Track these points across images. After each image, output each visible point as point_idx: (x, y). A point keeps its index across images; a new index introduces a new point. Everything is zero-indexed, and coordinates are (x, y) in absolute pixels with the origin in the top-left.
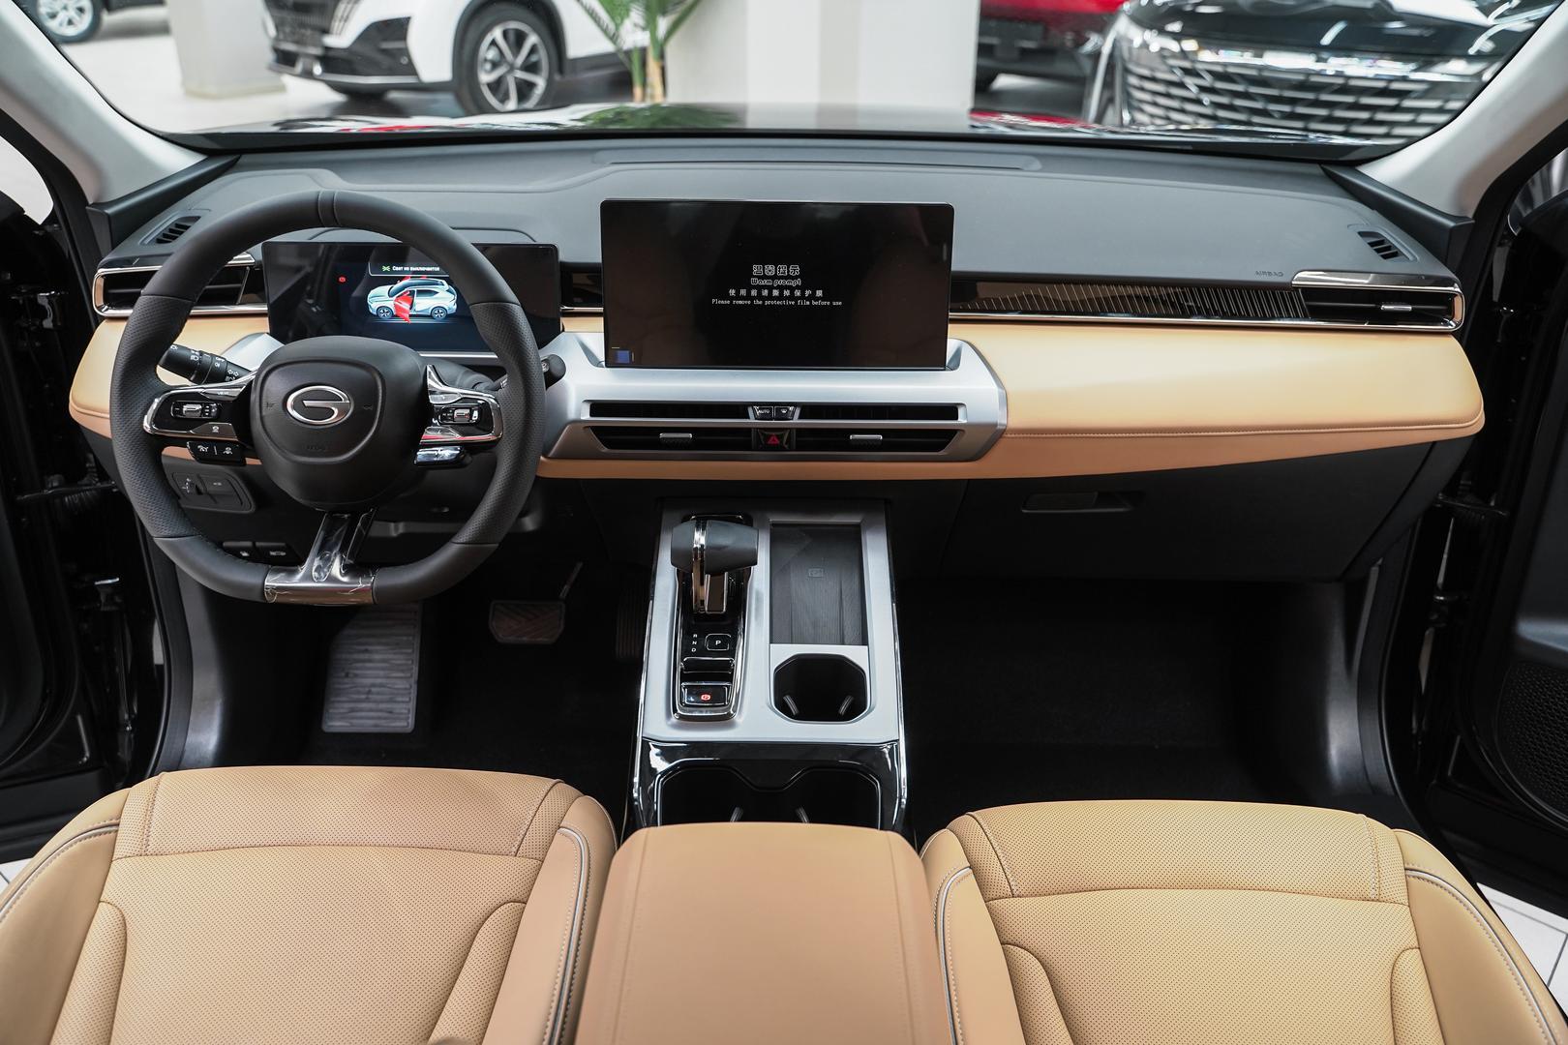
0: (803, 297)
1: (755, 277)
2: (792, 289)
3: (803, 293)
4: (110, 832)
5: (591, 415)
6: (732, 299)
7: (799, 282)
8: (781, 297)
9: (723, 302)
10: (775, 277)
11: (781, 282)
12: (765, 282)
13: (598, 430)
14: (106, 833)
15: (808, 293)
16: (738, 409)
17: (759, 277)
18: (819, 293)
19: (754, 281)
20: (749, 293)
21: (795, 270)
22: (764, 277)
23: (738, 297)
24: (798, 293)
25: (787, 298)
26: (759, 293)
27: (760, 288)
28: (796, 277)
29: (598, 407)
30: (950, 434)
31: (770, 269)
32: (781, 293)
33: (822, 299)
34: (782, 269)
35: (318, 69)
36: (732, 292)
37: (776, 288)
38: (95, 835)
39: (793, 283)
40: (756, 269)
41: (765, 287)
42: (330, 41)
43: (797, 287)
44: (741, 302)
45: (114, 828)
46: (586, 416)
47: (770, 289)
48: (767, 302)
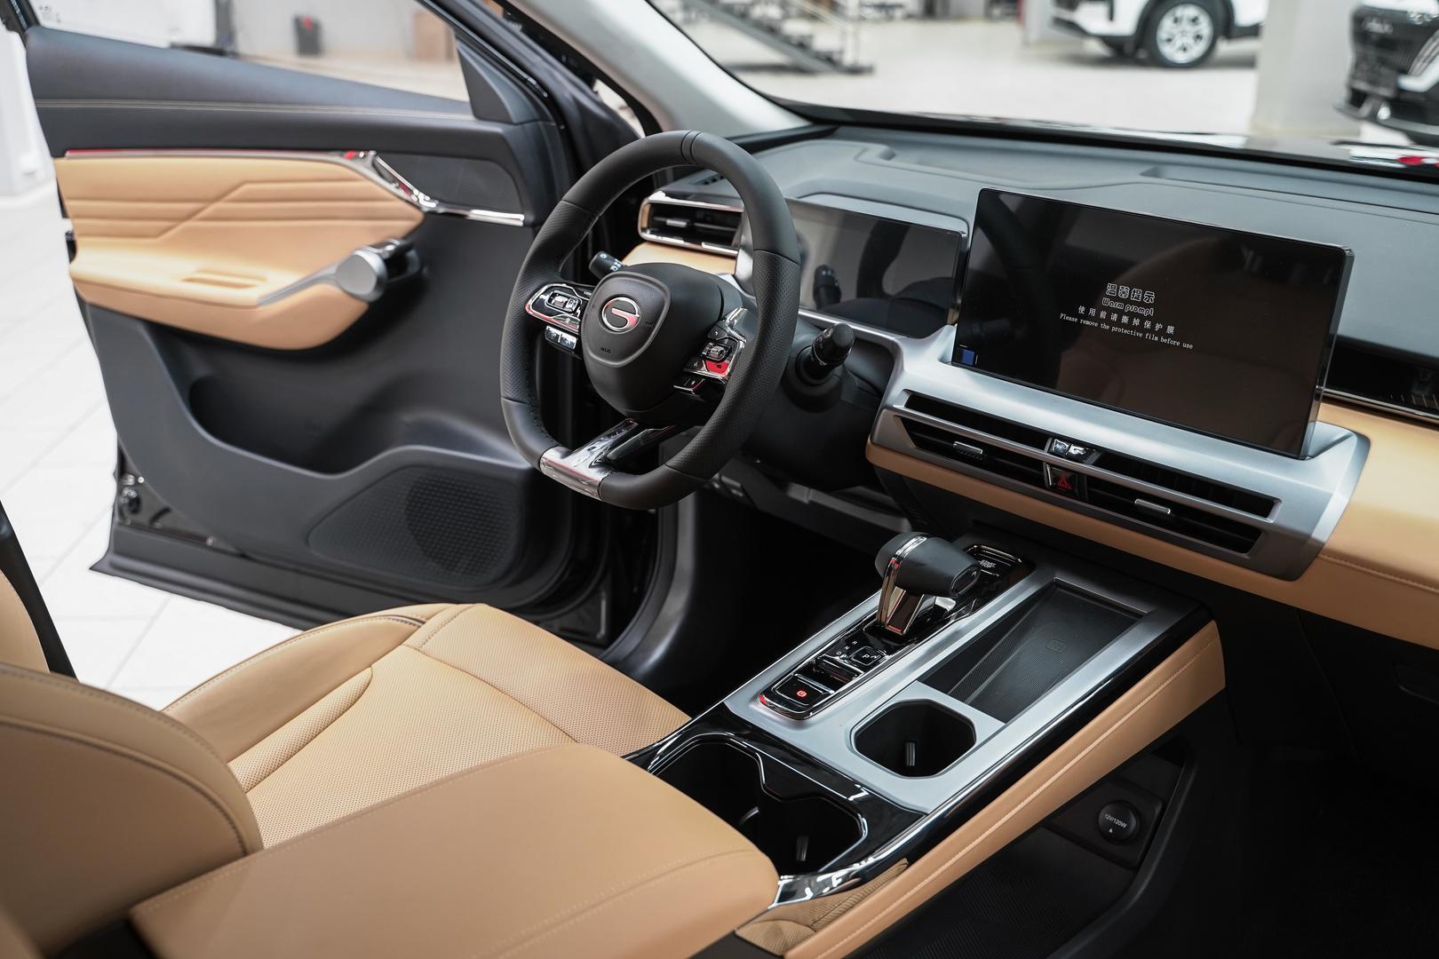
0: (1152, 330)
1: (1108, 297)
2: (1143, 318)
3: (1153, 326)
4: (414, 625)
5: (907, 406)
6: (1080, 316)
7: (1151, 312)
8: (1129, 326)
9: (1070, 319)
10: (1127, 301)
11: (1132, 308)
12: (1116, 305)
13: (909, 424)
14: (411, 624)
15: (1158, 326)
17: (1111, 298)
18: (1170, 329)
19: (1106, 301)
20: (1098, 313)
21: (1150, 297)
22: (1117, 299)
23: (1086, 316)
24: (1148, 325)
25: (1134, 328)
26: (1108, 316)
27: (1110, 311)
28: (1147, 306)
29: (916, 400)
30: (1254, 532)
31: (1124, 291)
32: (1131, 321)
33: (1172, 337)
34: (1137, 294)
35: (1384, 113)
36: (1082, 309)
37: (1126, 314)
38: (402, 621)
39: (1145, 312)
40: (1110, 288)
41: (1115, 311)
42: (1410, 83)
43: (1149, 318)
44: (1088, 323)
45: (420, 624)
46: (901, 407)
47: (1121, 313)
48: (1114, 329)
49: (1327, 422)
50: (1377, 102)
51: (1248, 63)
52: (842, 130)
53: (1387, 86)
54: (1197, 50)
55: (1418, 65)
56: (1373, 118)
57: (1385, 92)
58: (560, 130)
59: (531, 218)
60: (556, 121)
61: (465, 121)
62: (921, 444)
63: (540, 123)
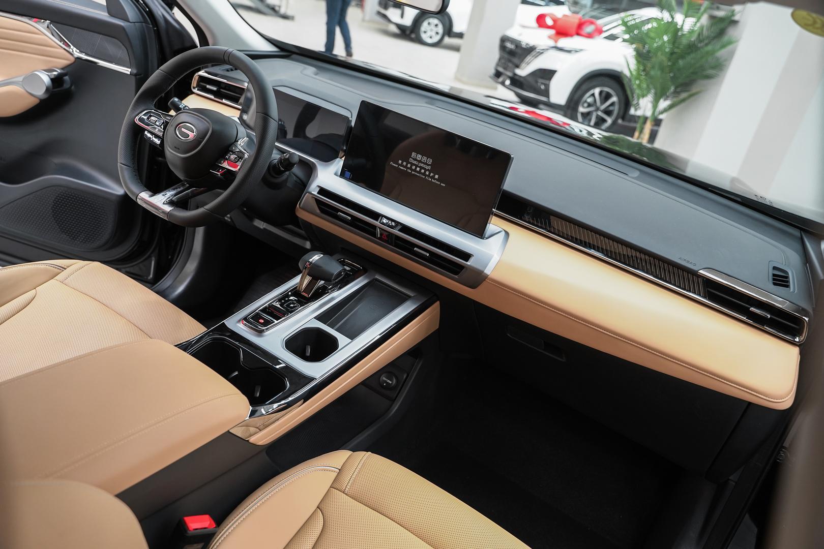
0: (429, 176)
1: (412, 158)
2: (426, 170)
3: (430, 174)
4: (60, 270)
5: (318, 193)
6: (399, 165)
7: (429, 168)
8: (419, 172)
9: (395, 165)
10: (420, 161)
11: (422, 165)
12: (415, 162)
13: (318, 201)
14: (58, 269)
15: (432, 174)
16: (376, 215)
17: (414, 159)
18: (437, 177)
19: (411, 160)
20: (407, 165)
21: (430, 161)
22: (415, 160)
23: (402, 165)
24: (427, 173)
25: (422, 173)
26: (411, 167)
27: (412, 164)
28: (428, 165)
29: (322, 191)
30: (461, 267)
31: (419, 157)
32: (420, 170)
33: (437, 180)
34: (425, 159)
35: (508, 82)
36: (400, 162)
37: (419, 167)
38: (54, 267)
39: (427, 167)
40: (413, 154)
41: (414, 165)
42: (519, 72)
43: (428, 170)
44: (402, 168)
45: (63, 269)
46: (315, 193)
47: (417, 166)
48: (413, 172)
49: (495, 225)
50: (506, 77)
51: (457, 49)
52: (294, 56)
53: (510, 71)
54: (436, 39)
55: (523, 65)
56: (503, 83)
57: (510, 74)
58: (154, 30)
59: (135, 71)
60: (152, 25)
61: (103, 15)
62: (322, 211)
63: (144, 24)
